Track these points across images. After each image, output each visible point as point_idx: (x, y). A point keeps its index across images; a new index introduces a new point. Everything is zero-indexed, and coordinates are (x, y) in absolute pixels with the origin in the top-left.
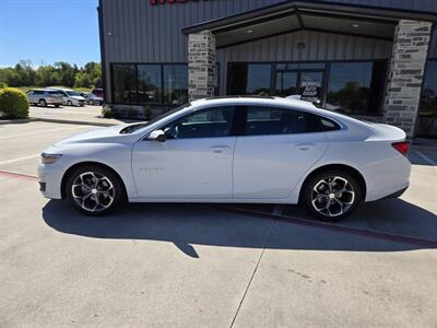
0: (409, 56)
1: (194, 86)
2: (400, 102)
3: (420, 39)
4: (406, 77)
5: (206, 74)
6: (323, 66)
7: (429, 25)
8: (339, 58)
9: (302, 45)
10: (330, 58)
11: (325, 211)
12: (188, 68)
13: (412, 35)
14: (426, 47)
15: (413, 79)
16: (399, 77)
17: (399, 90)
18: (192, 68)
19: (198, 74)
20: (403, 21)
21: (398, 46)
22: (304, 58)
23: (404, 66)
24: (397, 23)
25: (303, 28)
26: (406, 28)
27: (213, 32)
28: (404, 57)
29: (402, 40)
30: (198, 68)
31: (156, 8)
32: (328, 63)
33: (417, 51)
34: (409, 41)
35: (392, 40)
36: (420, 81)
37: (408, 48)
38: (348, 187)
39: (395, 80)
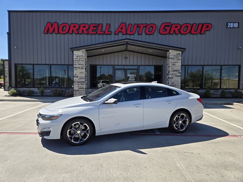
0: (175, 65)
1: (77, 77)
2: (174, 83)
3: (178, 58)
4: (175, 73)
5: (84, 70)
6: (136, 67)
7: (181, 52)
8: (143, 64)
9: (126, 58)
10: (139, 64)
11: (178, 129)
12: (73, 68)
13: (175, 56)
14: (181, 61)
15: (177, 73)
16: (172, 73)
17: (172, 78)
18: (76, 67)
19: (79, 70)
20: (171, 50)
21: (171, 61)
22: (128, 64)
23: (174, 68)
24: (168, 51)
25: (126, 50)
26: (172, 53)
27: (86, 50)
28: (173, 65)
29: (171, 58)
30: (79, 68)
31: (47, 35)
32: (138, 66)
33: (177, 62)
34: (174, 58)
35: (166, 58)
36: (180, 75)
37: (174, 61)
38: (186, 118)
39: (171, 74)
